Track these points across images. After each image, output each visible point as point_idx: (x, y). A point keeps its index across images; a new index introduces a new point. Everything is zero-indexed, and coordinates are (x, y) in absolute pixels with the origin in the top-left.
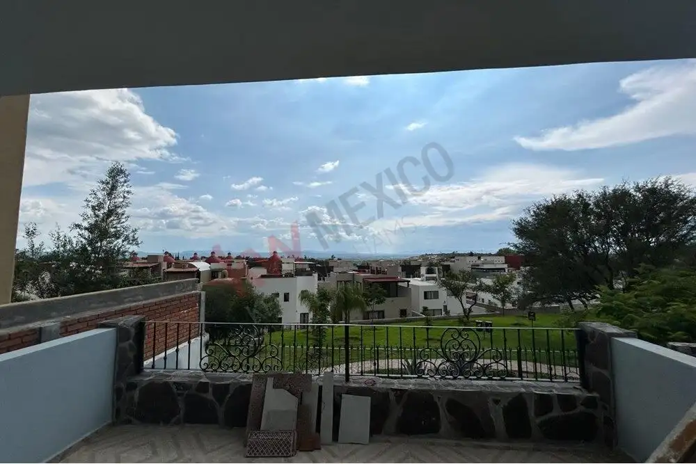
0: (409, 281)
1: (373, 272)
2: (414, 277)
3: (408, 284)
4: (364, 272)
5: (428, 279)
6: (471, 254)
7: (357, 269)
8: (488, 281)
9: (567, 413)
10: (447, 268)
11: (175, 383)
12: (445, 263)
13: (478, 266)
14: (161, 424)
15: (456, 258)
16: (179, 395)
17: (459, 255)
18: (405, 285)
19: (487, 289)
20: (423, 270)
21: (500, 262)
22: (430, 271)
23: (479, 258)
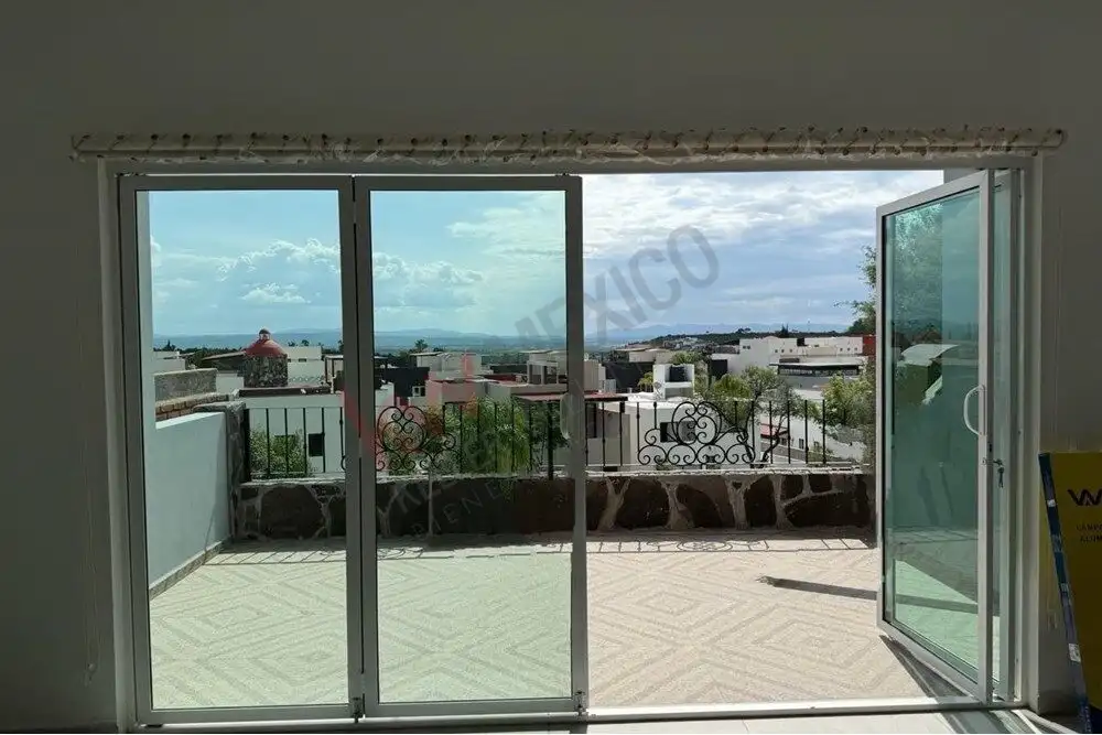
0: (626, 399)
1: (535, 380)
2: (636, 391)
3: (622, 407)
4: (513, 379)
5: (669, 394)
6: (784, 334)
7: (491, 372)
8: (814, 396)
9: (818, 494)
10: (719, 369)
11: (314, 486)
12: (715, 357)
13: (798, 361)
14: (301, 538)
15: (743, 342)
16: (323, 501)
17: (752, 336)
18: (613, 407)
19: (806, 410)
20: (659, 373)
21: (849, 351)
22: (676, 375)
23: (801, 343)
